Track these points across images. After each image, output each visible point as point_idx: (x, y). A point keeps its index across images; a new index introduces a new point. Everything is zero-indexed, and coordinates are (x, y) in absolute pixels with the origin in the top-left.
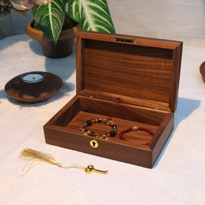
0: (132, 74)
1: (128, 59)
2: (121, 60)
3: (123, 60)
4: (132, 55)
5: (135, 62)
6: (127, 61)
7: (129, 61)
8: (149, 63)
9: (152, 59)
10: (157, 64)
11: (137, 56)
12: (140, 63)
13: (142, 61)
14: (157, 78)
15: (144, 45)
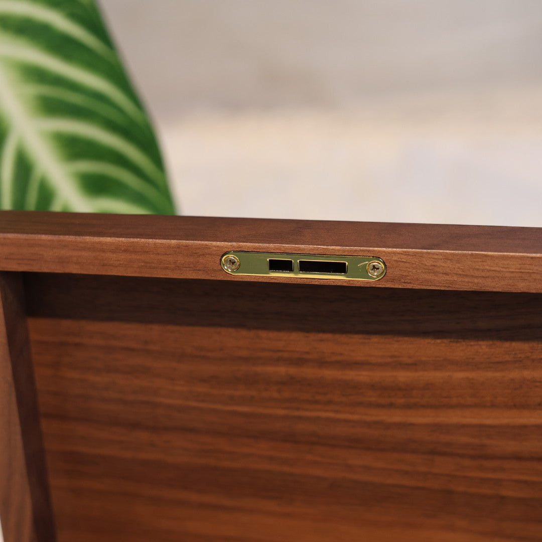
0: (356, 443)
1: (322, 363)
2: (270, 369)
3: (282, 370)
4: (343, 338)
5: (363, 376)
6: (309, 372)
7: (329, 374)
8: (460, 375)
9: (483, 348)
10: (515, 374)
11: (375, 339)
12: (403, 376)
13: (414, 365)
14: (518, 457)
15: (439, 282)
